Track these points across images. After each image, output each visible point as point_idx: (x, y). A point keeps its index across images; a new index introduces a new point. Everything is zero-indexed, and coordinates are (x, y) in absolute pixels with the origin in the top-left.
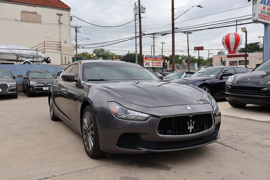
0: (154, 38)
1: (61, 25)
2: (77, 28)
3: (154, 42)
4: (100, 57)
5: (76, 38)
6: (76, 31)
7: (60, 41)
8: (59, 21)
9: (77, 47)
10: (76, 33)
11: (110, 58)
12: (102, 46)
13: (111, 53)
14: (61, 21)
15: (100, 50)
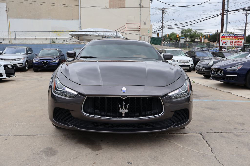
0: (247, 14)
1: (141, 8)
2: (164, 10)
3: (246, 19)
4: (188, 37)
5: (162, 19)
6: (163, 13)
7: (140, 23)
8: (140, 5)
9: (162, 28)
10: (163, 15)
11: (197, 38)
12: (185, 26)
13: (198, 32)
14: (142, 5)
15: (188, 30)
